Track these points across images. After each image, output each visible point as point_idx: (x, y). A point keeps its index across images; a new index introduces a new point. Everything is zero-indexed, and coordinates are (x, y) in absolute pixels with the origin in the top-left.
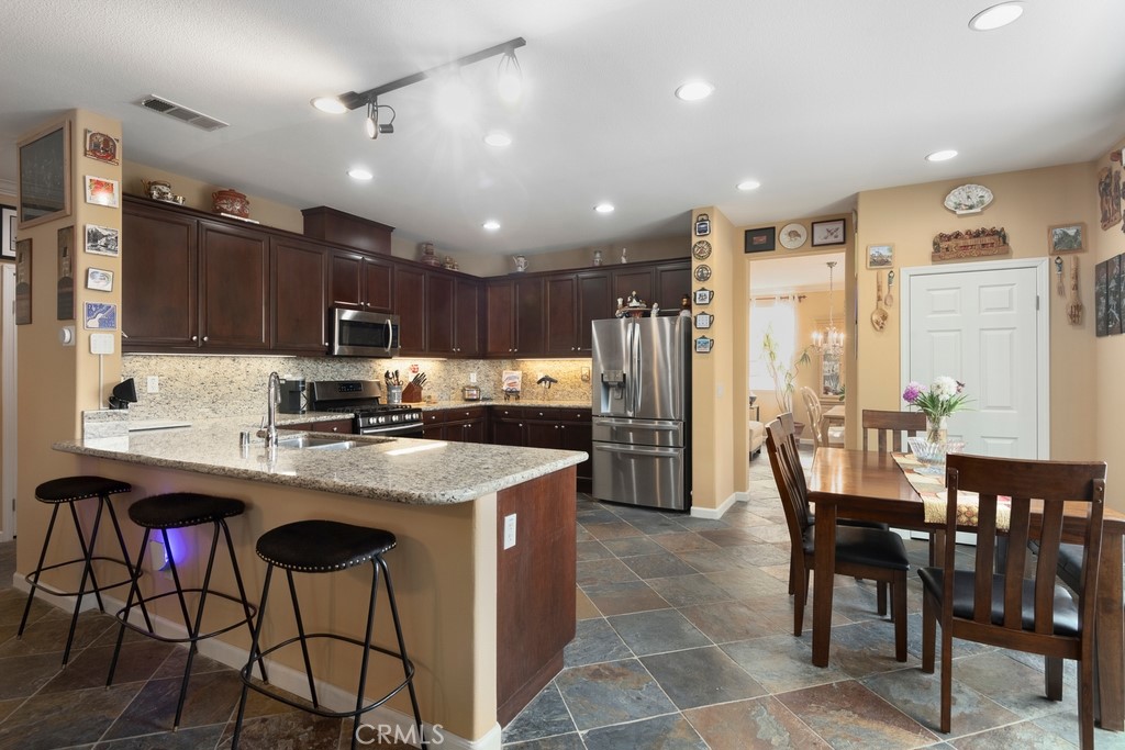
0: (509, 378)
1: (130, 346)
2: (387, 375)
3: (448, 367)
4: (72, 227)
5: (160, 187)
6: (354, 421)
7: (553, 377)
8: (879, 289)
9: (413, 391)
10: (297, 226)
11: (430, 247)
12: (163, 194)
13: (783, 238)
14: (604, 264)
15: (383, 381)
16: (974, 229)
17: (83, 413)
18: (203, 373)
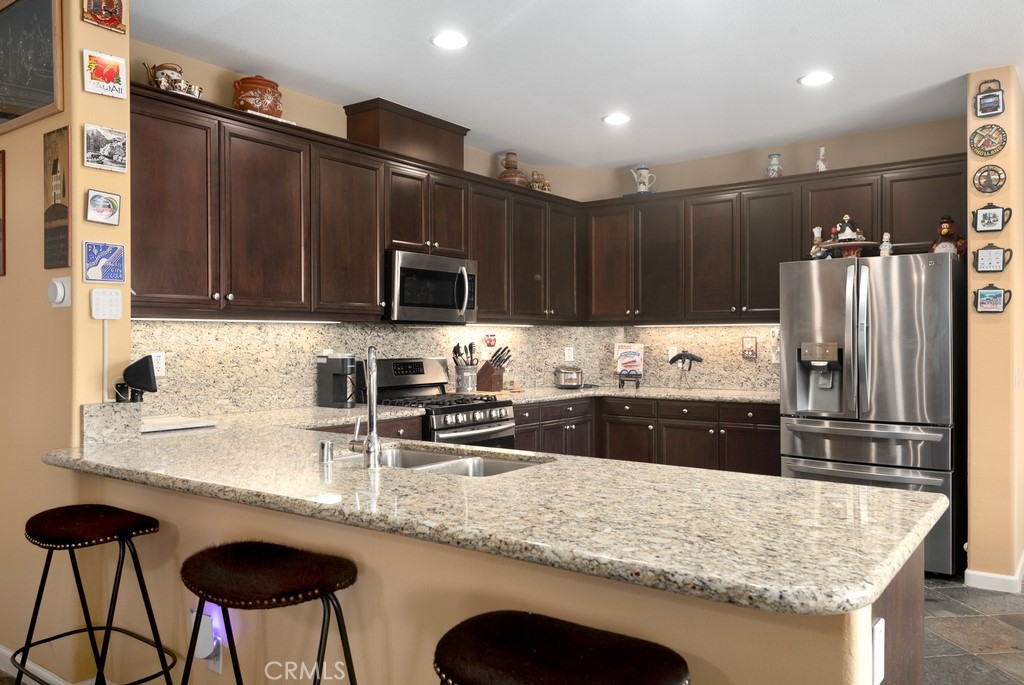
0: (625, 355)
1: (142, 307)
2: (456, 350)
3: (532, 338)
4: (66, 128)
5: (169, 72)
6: (425, 420)
7: (694, 352)
9: (490, 375)
10: (338, 128)
11: (512, 158)
12: (173, 83)
14: (785, 174)
15: (449, 357)
17: (82, 407)
18: (222, 347)
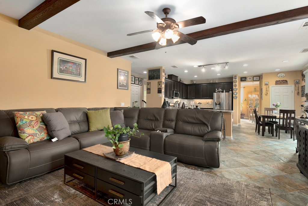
0: (192, 103)
7: (201, 102)
8: (266, 89)
13: (248, 79)
16: (282, 80)
